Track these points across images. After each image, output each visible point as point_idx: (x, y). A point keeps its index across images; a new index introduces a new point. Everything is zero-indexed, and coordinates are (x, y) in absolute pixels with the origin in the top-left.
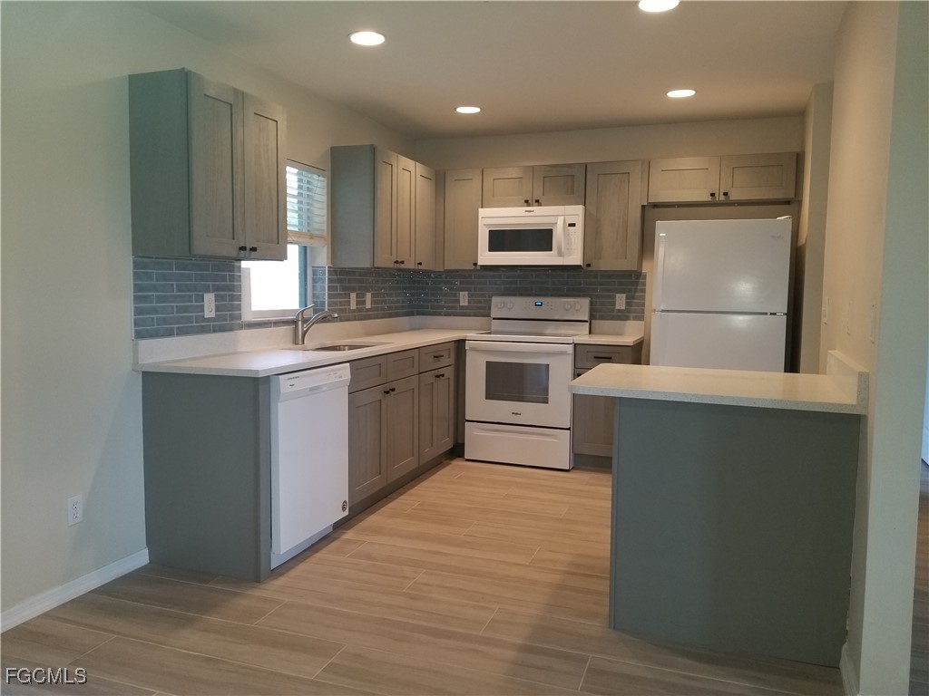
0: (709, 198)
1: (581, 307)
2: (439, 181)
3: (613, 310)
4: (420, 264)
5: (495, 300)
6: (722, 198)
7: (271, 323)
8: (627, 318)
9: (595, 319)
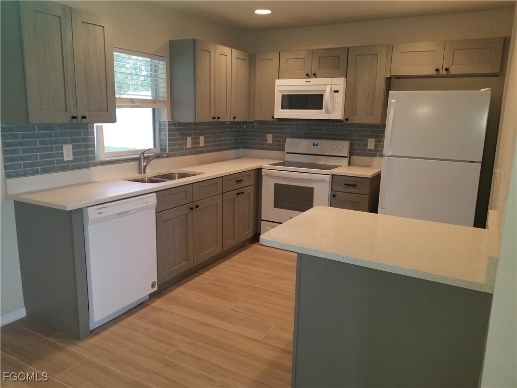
0: (435, 73)
1: (343, 147)
2: (252, 60)
3: (365, 150)
4: (235, 118)
5: (288, 141)
6: (444, 72)
7: (120, 161)
8: (375, 156)
9: (354, 155)
